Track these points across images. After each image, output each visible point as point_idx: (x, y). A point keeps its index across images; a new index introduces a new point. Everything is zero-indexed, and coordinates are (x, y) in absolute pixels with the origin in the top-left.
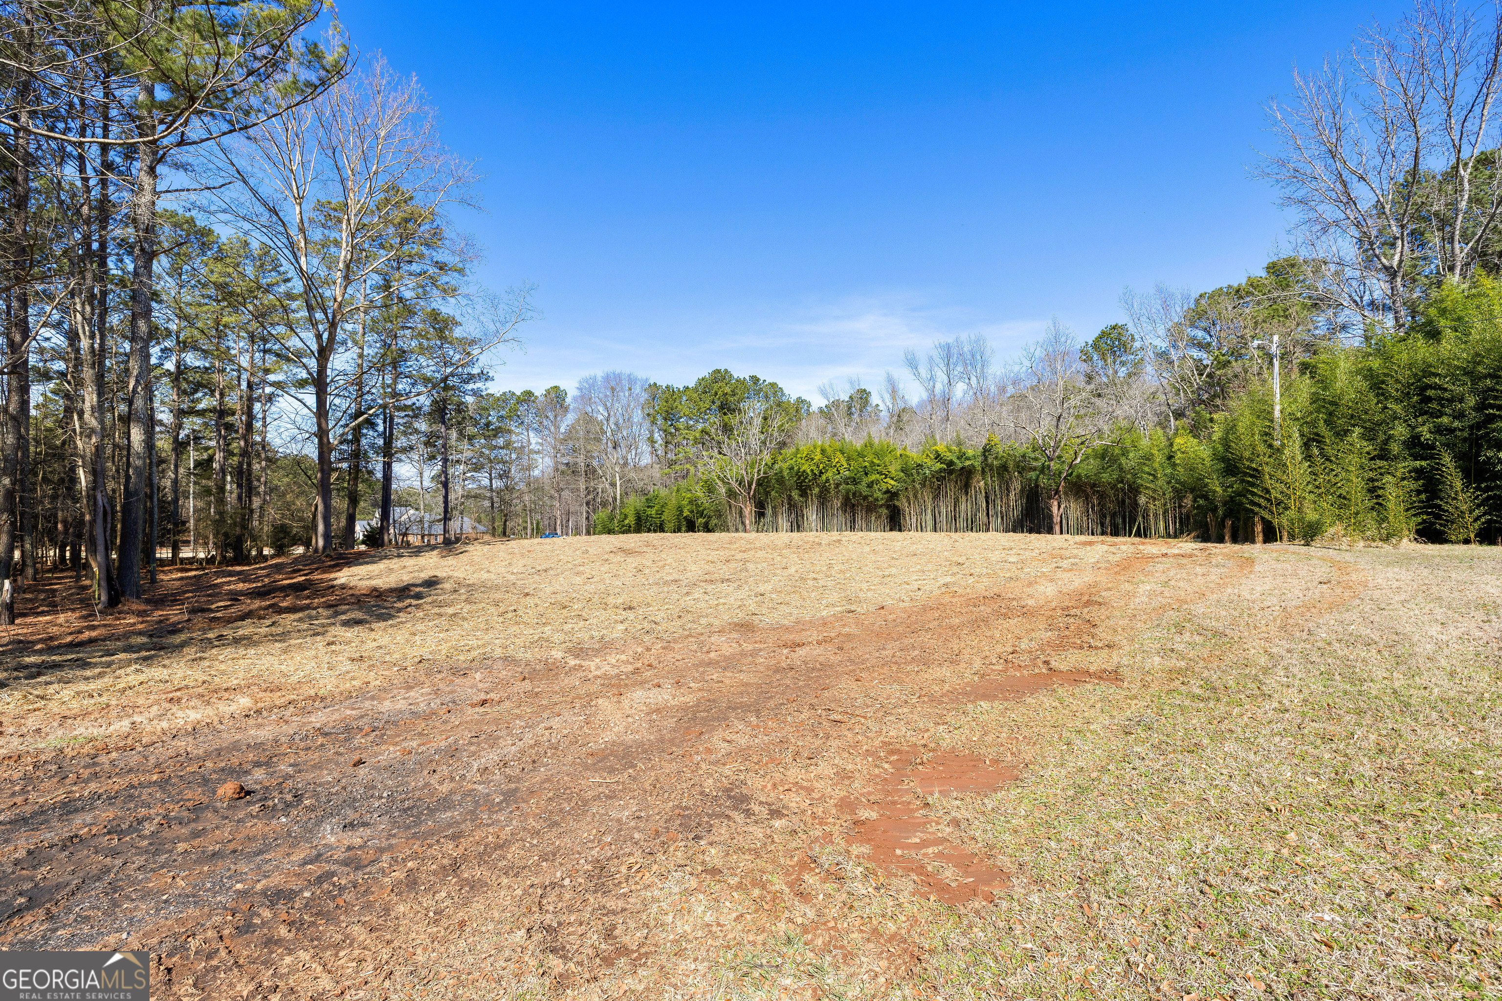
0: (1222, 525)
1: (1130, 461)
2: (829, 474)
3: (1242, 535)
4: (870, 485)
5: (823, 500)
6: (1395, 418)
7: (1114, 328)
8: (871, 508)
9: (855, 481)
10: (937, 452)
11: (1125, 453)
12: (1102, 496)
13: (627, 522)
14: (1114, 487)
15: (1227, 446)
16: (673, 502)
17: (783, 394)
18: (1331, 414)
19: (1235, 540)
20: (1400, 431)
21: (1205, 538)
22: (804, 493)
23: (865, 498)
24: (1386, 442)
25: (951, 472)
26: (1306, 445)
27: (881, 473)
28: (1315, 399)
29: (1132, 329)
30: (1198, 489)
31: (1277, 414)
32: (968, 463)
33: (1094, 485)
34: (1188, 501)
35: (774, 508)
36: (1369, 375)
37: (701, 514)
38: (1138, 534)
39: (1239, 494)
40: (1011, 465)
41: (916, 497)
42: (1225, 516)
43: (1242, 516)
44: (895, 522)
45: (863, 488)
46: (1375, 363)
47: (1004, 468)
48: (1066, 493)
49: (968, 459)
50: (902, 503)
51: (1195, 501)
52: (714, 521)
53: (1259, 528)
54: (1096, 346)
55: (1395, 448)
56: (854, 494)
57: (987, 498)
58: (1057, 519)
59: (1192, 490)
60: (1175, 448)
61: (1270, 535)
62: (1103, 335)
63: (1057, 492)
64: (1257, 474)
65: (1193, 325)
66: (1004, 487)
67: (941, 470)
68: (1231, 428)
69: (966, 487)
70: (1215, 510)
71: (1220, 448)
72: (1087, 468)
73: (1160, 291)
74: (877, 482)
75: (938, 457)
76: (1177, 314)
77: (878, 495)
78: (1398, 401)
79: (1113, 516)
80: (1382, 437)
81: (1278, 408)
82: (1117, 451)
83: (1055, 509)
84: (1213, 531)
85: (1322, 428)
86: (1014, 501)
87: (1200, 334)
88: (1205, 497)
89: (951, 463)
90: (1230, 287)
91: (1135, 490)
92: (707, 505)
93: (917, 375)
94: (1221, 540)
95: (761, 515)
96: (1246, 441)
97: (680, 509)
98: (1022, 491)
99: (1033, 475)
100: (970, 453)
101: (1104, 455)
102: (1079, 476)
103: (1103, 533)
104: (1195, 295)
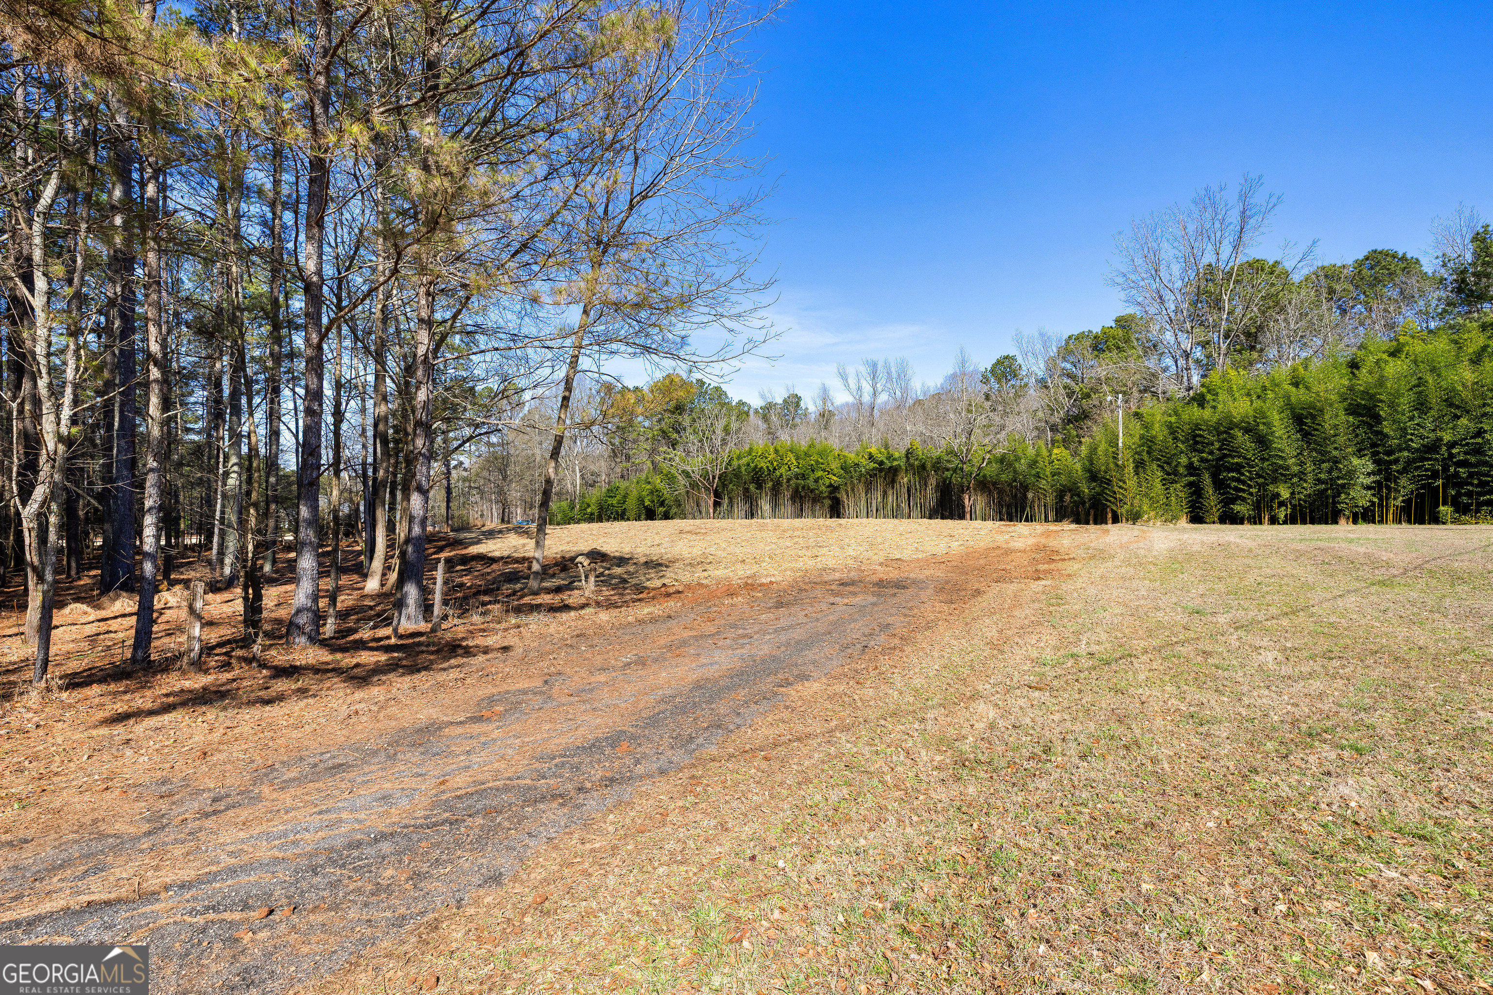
0: (1088, 514)
1: (1022, 466)
2: (783, 470)
3: (1100, 520)
4: (816, 481)
5: (776, 491)
6: (1182, 452)
7: (1007, 357)
8: (816, 499)
9: (804, 477)
10: (870, 454)
11: (1018, 459)
12: (1001, 492)
13: (589, 510)
14: (1010, 485)
15: (1091, 463)
16: (634, 493)
17: (727, 397)
18: (1150, 447)
19: (1096, 523)
20: (1184, 460)
21: (1078, 522)
22: (759, 487)
23: (812, 491)
24: (1176, 466)
25: (881, 470)
26: (1137, 467)
27: (824, 470)
28: (1142, 437)
29: (1020, 360)
30: (1073, 489)
31: (1120, 445)
32: (895, 463)
33: (994, 484)
34: (1067, 498)
35: (730, 499)
36: (1170, 426)
37: (662, 504)
38: (1027, 520)
39: (1099, 494)
40: (929, 465)
41: (853, 490)
42: (1090, 508)
43: (1100, 507)
44: (836, 510)
45: (810, 482)
46: (1173, 419)
47: (923, 467)
48: (975, 489)
49: (895, 459)
50: (842, 496)
51: (1071, 497)
52: (674, 510)
53: (1110, 515)
54: (992, 371)
55: (1181, 470)
56: (803, 487)
57: (909, 491)
58: (968, 509)
59: (1070, 491)
60: (1054, 456)
61: (1116, 520)
62: (999, 363)
63: (968, 488)
64: (1109, 482)
65: (1064, 359)
66: (922, 482)
67: (874, 469)
68: (1093, 450)
69: (893, 481)
70: (1084, 503)
71: (1087, 463)
72: (991, 471)
73: (1042, 335)
74: (821, 478)
75: (871, 457)
76: (1053, 351)
77: (823, 488)
78: (1183, 443)
79: (1009, 506)
80: (1174, 463)
81: (1121, 441)
82: (1012, 458)
83: (966, 502)
84: (1082, 516)
85: (1145, 457)
86: (931, 495)
87: (1068, 366)
88: (1078, 495)
89: (881, 463)
90: (1090, 332)
91: (1025, 488)
92: (668, 496)
93: (847, 386)
94: (1087, 523)
95: (717, 504)
96: (1103, 459)
97: (641, 500)
98: (937, 486)
99: (948, 474)
100: (897, 455)
101: (1002, 460)
102: (984, 476)
103: (1001, 520)
104: (1065, 336)
